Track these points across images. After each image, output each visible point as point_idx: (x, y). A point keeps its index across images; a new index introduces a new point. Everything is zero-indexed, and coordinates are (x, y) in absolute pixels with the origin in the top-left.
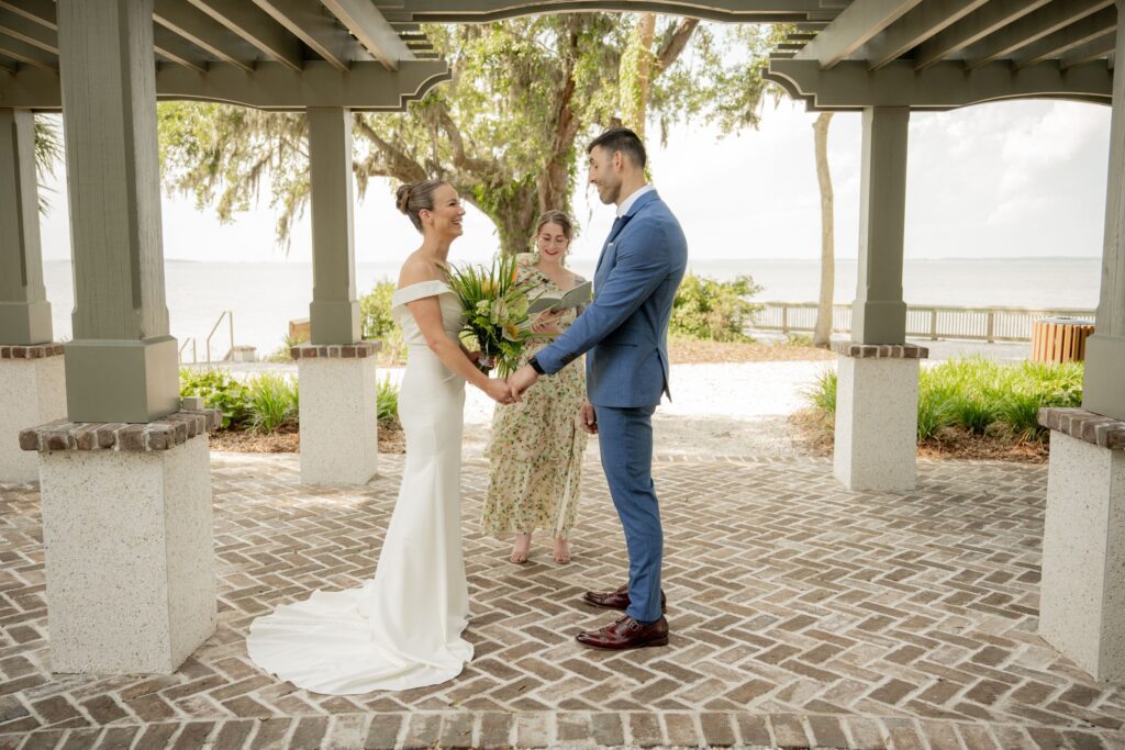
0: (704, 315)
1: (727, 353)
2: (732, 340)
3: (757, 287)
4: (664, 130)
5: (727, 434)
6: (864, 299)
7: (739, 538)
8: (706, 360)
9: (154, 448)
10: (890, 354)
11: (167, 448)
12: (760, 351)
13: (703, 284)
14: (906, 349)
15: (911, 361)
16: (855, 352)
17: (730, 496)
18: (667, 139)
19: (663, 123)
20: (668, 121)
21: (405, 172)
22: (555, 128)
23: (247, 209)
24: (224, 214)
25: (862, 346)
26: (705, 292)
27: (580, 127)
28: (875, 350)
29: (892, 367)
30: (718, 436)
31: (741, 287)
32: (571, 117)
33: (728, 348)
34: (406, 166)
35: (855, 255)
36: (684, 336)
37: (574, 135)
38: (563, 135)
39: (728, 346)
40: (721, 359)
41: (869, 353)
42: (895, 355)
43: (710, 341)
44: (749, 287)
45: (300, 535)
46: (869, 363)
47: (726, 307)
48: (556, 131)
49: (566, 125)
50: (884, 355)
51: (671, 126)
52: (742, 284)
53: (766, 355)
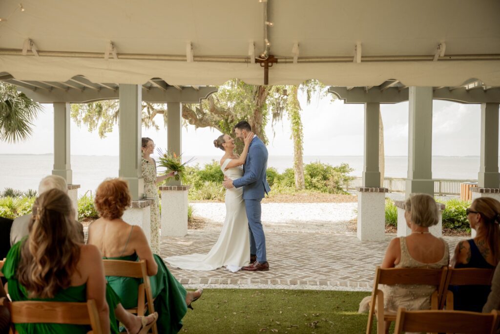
0: (325, 182)
1: (334, 198)
2: (337, 193)
3: (351, 169)
4: (308, 95)
5: (323, 225)
6: (365, 171)
7: (315, 251)
8: (324, 202)
9: (142, 207)
10: (374, 190)
11: (145, 207)
12: (349, 198)
13: (325, 167)
14: (380, 189)
15: (382, 193)
16: (361, 190)
17: (316, 241)
18: (310, 99)
19: (308, 92)
20: (310, 91)
21: (186, 114)
22: (257, 95)
23: (111, 131)
24: (102, 134)
25: (364, 188)
26: (325, 171)
27: (268, 94)
28: (369, 189)
29: (376, 196)
30: (319, 226)
31: (343, 169)
32: (264, 90)
33: (335, 197)
34: (187, 112)
35: (363, 155)
36: (315, 191)
37: (266, 98)
38: (260, 98)
39: (335, 195)
40: (331, 201)
41: (367, 190)
42: (376, 191)
43: (327, 194)
44: (347, 169)
45: (166, 248)
46: (367, 194)
47: (336, 178)
48: (258, 97)
49: (262, 94)
50: (372, 191)
51: (312, 93)
52: (344, 168)
53: (352, 200)
